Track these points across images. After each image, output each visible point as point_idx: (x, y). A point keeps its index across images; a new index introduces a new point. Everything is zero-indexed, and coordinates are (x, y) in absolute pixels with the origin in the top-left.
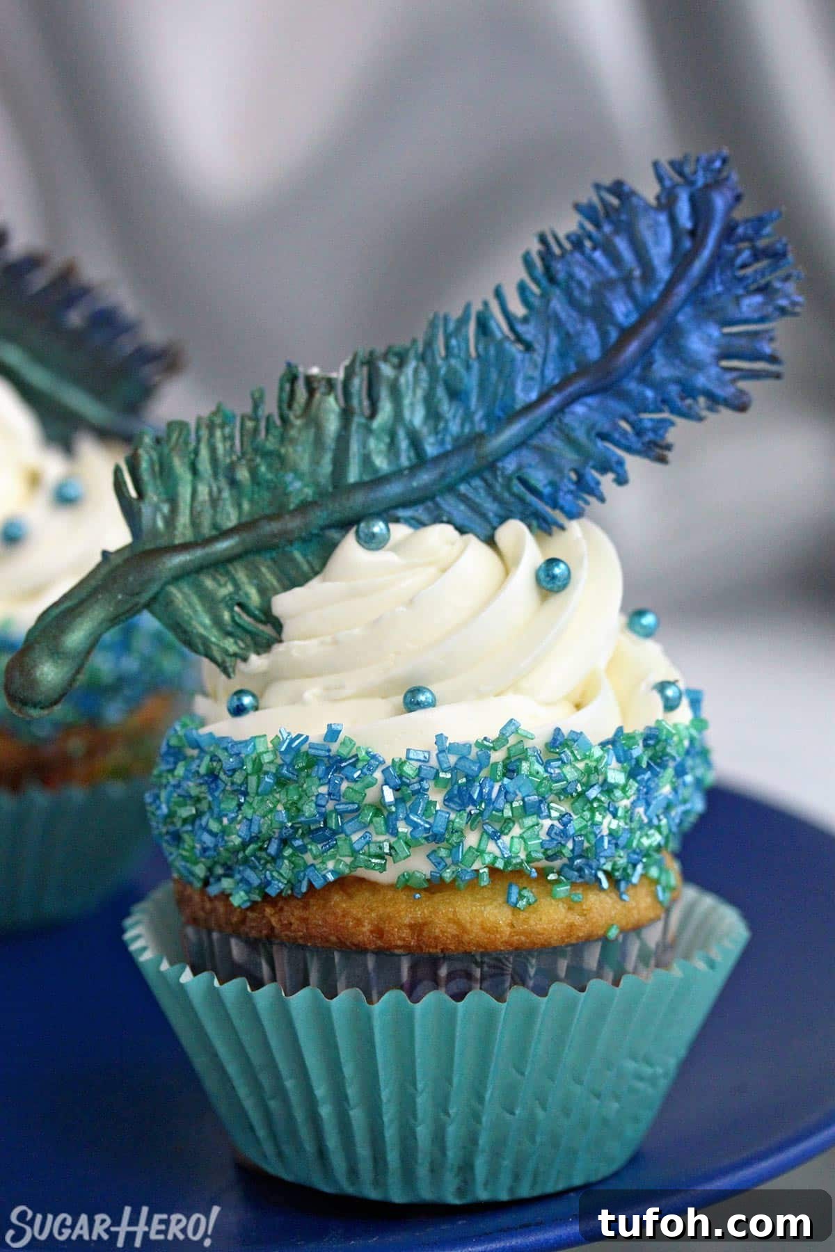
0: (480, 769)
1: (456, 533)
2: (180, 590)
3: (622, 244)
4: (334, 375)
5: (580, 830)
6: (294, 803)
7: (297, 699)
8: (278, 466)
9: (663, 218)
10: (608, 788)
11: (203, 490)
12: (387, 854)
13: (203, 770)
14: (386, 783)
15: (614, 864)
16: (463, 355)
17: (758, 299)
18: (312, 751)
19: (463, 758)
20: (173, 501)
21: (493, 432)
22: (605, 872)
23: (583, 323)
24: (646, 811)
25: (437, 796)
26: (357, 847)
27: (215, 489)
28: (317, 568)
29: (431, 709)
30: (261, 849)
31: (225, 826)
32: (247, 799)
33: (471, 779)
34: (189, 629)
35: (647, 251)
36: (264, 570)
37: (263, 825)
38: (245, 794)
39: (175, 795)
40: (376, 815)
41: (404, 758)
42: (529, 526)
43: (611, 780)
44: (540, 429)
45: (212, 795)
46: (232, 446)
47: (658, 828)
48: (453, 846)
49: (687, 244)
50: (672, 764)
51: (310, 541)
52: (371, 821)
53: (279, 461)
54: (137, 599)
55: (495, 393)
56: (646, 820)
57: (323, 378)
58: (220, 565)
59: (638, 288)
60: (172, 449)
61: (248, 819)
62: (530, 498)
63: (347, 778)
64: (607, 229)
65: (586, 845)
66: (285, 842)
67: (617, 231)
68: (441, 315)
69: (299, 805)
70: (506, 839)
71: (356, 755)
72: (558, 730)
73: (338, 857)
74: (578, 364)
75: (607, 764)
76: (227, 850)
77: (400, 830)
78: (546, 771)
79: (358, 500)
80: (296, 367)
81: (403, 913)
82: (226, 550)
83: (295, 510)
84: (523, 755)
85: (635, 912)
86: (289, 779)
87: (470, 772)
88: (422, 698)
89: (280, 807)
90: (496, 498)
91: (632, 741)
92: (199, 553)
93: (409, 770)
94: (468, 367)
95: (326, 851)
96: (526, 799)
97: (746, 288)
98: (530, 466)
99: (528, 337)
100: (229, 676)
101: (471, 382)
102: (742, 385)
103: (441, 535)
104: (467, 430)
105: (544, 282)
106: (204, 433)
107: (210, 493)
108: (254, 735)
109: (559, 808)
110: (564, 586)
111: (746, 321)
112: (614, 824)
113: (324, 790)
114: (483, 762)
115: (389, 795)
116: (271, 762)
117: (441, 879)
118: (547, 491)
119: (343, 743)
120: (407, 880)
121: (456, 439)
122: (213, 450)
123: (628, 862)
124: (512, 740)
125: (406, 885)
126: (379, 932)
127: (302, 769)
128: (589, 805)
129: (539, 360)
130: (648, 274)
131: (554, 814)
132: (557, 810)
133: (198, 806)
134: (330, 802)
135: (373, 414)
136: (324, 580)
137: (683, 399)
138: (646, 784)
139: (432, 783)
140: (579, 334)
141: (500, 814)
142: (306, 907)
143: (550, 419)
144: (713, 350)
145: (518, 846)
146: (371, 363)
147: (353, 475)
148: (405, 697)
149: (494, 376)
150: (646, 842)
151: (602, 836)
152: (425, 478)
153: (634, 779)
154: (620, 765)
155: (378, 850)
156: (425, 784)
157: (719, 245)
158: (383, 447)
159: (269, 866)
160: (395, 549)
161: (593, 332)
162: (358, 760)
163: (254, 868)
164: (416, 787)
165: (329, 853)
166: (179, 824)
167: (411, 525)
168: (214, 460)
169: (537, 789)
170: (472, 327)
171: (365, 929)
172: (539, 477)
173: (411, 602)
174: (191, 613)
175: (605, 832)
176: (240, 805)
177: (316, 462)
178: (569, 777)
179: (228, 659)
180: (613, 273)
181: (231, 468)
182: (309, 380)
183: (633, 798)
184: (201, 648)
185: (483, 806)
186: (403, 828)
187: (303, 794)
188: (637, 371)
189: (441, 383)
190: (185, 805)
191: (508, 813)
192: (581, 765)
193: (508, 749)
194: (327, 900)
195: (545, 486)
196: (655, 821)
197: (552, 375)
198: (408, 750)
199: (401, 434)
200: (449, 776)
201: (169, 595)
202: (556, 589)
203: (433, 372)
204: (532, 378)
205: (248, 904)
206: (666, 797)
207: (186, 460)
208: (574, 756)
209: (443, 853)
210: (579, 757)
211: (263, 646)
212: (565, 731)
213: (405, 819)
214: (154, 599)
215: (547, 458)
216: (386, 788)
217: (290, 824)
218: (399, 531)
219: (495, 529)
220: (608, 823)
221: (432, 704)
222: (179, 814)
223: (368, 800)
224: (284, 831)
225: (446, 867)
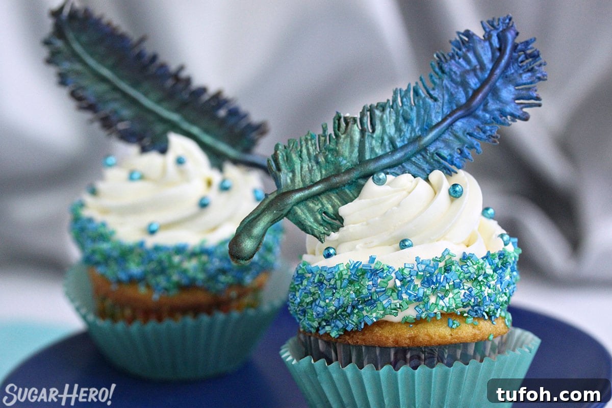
0: (435, 270)
1: (413, 177)
2: (300, 208)
3: (471, 56)
4: (356, 116)
5: (477, 293)
6: (358, 290)
7: (353, 249)
8: (336, 155)
9: (487, 44)
10: (486, 276)
11: (305, 166)
12: (398, 308)
13: (316, 281)
14: (397, 278)
15: (490, 309)
16: (409, 104)
17: (529, 74)
18: (364, 268)
19: (427, 266)
20: (293, 171)
21: (425, 134)
22: (486, 312)
23: (458, 88)
24: (501, 286)
25: (418, 282)
26: (386, 306)
27: (310, 165)
28: (356, 195)
29: (411, 247)
30: (344, 311)
31: (328, 303)
32: (337, 290)
33: (431, 274)
34: (305, 223)
35: (481, 57)
36: (333, 197)
37: (345, 301)
38: (336, 289)
39: (303, 293)
40: (392, 292)
41: (403, 268)
42: (443, 172)
43: (487, 272)
44: (443, 133)
45: (320, 290)
46: (316, 148)
47: (505, 294)
48: (425, 303)
49: (498, 54)
50: (509, 267)
51: (352, 184)
52: (391, 295)
53: (336, 153)
54: (282, 212)
55: (424, 119)
56: (501, 290)
57: (351, 118)
58: (315, 197)
59: (479, 73)
60: (291, 150)
61: (338, 299)
62: (442, 161)
63: (380, 277)
64: (464, 50)
65: (479, 300)
66: (354, 307)
67: (468, 51)
68: (399, 89)
69: (360, 290)
70: (446, 299)
71: (383, 268)
72: (464, 253)
73: (377, 311)
74: (457, 106)
75: (486, 266)
76: (328, 313)
77: (404, 297)
78: (462, 269)
79: (372, 167)
80: (340, 114)
81: (406, 333)
82: (317, 190)
83: (344, 172)
84: (452, 263)
85: (498, 329)
86: (355, 280)
87: (431, 271)
88: (407, 243)
89: (351, 292)
90: (427, 162)
91: (494, 257)
92: (307, 192)
93: (406, 272)
94: (412, 109)
95: (373, 309)
96: (455, 281)
97: (523, 70)
98: (440, 148)
99: (436, 96)
100: (322, 242)
101: (413, 115)
102: (525, 110)
103: (406, 178)
104: (413, 135)
105: (440, 73)
106: (303, 143)
107: (308, 167)
108: (337, 264)
109: (468, 285)
110: (461, 195)
111: (525, 84)
112: (490, 291)
113: (371, 283)
114: (435, 267)
115: (398, 283)
116: (346, 274)
117: (421, 318)
118: (448, 158)
119: (377, 263)
120: (406, 319)
121: (409, 139)
122: (308, 150)
123: (495, 308)
124: (447, 257)
125: (406, 322)
126: (396, 342)
127: (361, 275)
128: (479, 284)
129: (441, 105)
130: (483, 67)
131: (466, 288)
132: (466, 286)
133: (314, 297)
134: (374, 288)
135: (374, 131)
136: (360, 199)
137: (501, 117)
138: (500, 274)
139: (415, 277)
140: (456, 93)
141: (444, 288)
142: (364, 334)
143: (447, 129)
144: (512, 96)
145: (452, 301)
146: (371, 110)
147: (367, 157)
148: (400, 244)
149: (422, 112)
150: (501, 299)
151: (485, 296)
152: (398, 155)
153: (496, 272)
154: (490, 266)
155: (395, 307)
156: (413, 278)
157: (511, 54)
158: (378, 144)
159: (347, 318)
160: (388, 184)
161: (462, 92)
162: (384, 270)
163: (340, 320)
164: (409, 279)
165: (374, 309)
166: (305, 306)
167: (393, 175)
168: (309, 154)
169: (459, 277)
170: (412, 93)
171: (390, 341)
172: (445, 153)
173: (399, 205)
174: (305, 217)
175: (486, 295)
176: (333, 294)
177: (351, 152)
178: (472, 271)
179: (321, 235)
180: (468, 67)
181: (316, 157)
182: (346, 119)
183: (496, 280)
184: (310, 231)
185: (438, 285)
186: (405, 296)
187: (362, 286)
188: (482, 107)
189: (401, 116)
190: (308, 297)
191: (447, 287)
192: (475, 267)
193: (446, 261)
194: (372, 331)
195: (448, 156)
196: (504, 291)
197: (446, 111)
198: (405, 264)
199: (386, 138)
200: (422, 273)
201: (294, 210)
202: (458, 196)
203: (397, 113)
204: (438, 112)
205: (338, 336)
206: (508, 280)
207: (297, 154)
208: (473, 263)
209: (421, 306)
210: (474, 263)
211: (336, 229)
212: (467, 253)
213: (405, 293)
214: (289, 212)
215: (447, 144)
216: (397, 280)
217: (356, 299)
218: (390, 178)
219: (428, 175)
220: (487, 291)
221: (411, 246)
222: (305, 301)
223: (389, 286)
224: (354, 302)
225: (423, 312)
